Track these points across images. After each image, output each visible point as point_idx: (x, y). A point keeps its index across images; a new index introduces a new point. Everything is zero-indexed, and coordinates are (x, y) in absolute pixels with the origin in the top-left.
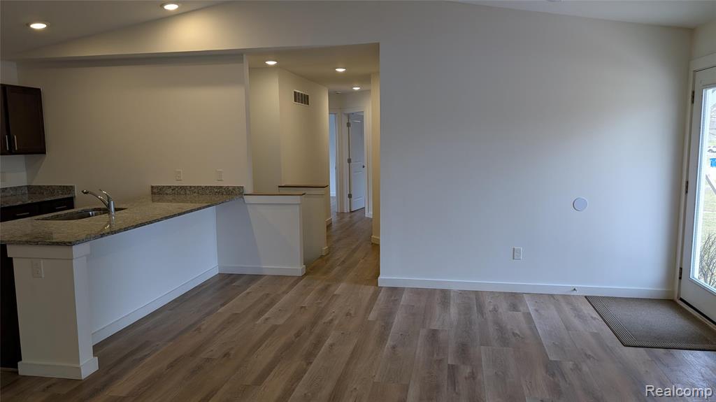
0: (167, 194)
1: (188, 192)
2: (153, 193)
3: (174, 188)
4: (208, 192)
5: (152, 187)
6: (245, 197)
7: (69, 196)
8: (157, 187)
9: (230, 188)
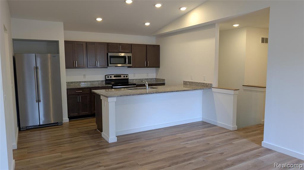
0: (188, 85)
1: (194, 85)
2: (184, 84)
3: (190, 82)
4: (200, 85)
5: (184, 81)
6: (212, 88)
7: (164, 83)
8: (185, 81)
9: (207, 84)
